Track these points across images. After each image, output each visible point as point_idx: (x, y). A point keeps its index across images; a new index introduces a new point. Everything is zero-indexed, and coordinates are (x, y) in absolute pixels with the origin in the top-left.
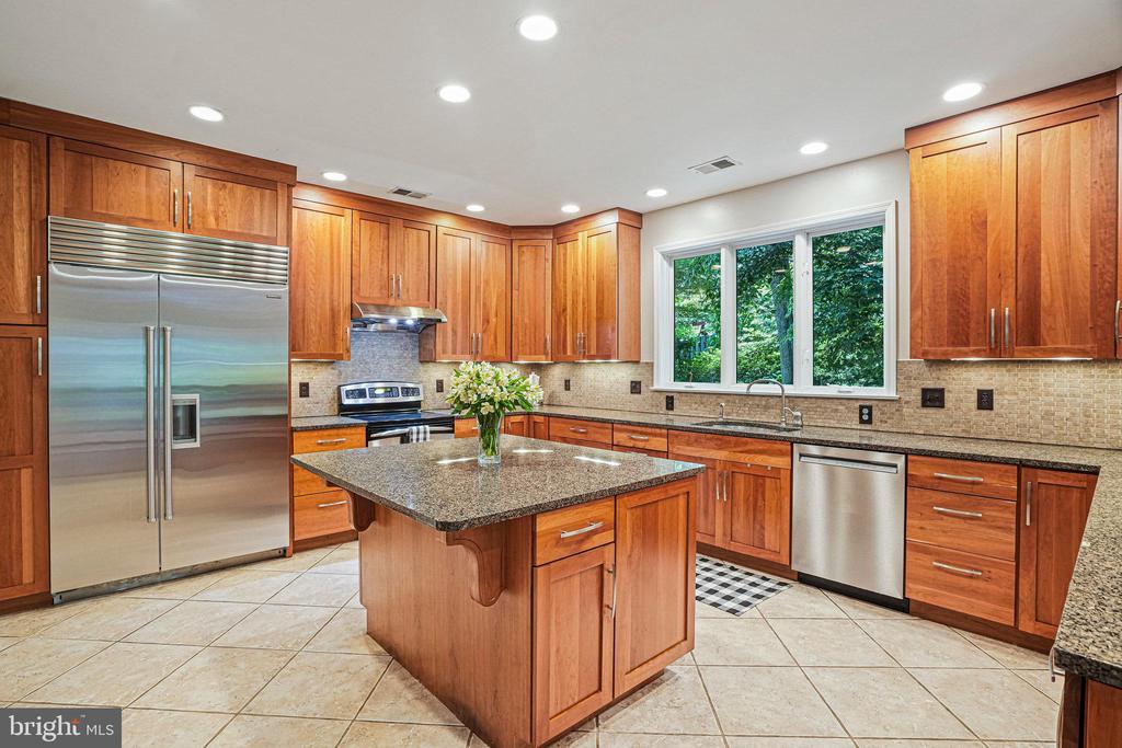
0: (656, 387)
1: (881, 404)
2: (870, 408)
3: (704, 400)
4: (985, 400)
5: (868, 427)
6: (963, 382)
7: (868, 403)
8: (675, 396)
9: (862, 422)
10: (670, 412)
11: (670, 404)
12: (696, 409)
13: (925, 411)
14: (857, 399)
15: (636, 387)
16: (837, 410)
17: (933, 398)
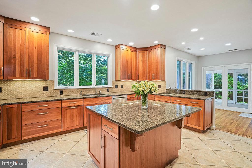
0: (55, 88)
1: (110, 88)
2: (108, 89)
3: (73, 91)
4: (122, 86)
5: (108, 92)
6: (119, 84)
7: (108, 88)
8: (63, 90)
9: (107, 92)
10: (61, 95)
11: (61, 92)
12: (71, 93)
13: (116, 89)
14: (106, 88)
15: (46, 89)
16: (103, 90)
17: (116, 87)
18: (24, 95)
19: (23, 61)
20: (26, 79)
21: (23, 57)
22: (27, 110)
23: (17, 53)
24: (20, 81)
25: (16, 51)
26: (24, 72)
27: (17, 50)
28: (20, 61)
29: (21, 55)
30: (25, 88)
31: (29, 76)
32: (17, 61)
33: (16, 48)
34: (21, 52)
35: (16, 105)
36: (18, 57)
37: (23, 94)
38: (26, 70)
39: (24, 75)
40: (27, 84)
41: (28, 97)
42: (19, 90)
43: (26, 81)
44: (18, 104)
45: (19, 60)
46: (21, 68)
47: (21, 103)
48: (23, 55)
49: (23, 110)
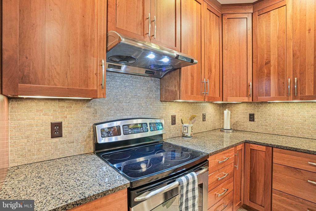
18: (287, 129)
19: (282, 66)
20: (288, 100)
21: (282, 59)
22: (282, 162)
23: (272, 53)
24: (281, 104)
25: (270, 52)
26: (284, 86)
27: (271, 50)
28: (277, 67)
29: (279, 56)
30: (289, 118)
31: (294, 93)
32: (272, 68)
33: (270, 46)
34: (278, 50)
35: (264, 148)
36: (273, 62)
37: (286, 127)
38: (288, 82)
39: (284, 93)
40: (295, 109)
41: (295, 134)
42: (278, 119)
43: (291, 105)
44: (267, 146)
45: (275, 67)
46: (279, 80)
47: (273, 147)
48: (283, 54)
49: (275, 160)
